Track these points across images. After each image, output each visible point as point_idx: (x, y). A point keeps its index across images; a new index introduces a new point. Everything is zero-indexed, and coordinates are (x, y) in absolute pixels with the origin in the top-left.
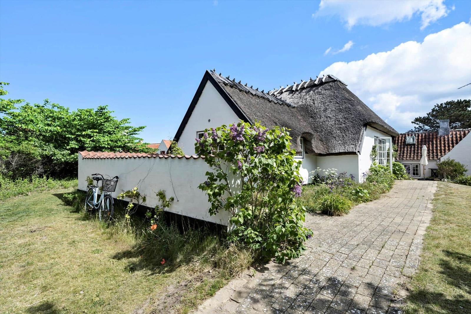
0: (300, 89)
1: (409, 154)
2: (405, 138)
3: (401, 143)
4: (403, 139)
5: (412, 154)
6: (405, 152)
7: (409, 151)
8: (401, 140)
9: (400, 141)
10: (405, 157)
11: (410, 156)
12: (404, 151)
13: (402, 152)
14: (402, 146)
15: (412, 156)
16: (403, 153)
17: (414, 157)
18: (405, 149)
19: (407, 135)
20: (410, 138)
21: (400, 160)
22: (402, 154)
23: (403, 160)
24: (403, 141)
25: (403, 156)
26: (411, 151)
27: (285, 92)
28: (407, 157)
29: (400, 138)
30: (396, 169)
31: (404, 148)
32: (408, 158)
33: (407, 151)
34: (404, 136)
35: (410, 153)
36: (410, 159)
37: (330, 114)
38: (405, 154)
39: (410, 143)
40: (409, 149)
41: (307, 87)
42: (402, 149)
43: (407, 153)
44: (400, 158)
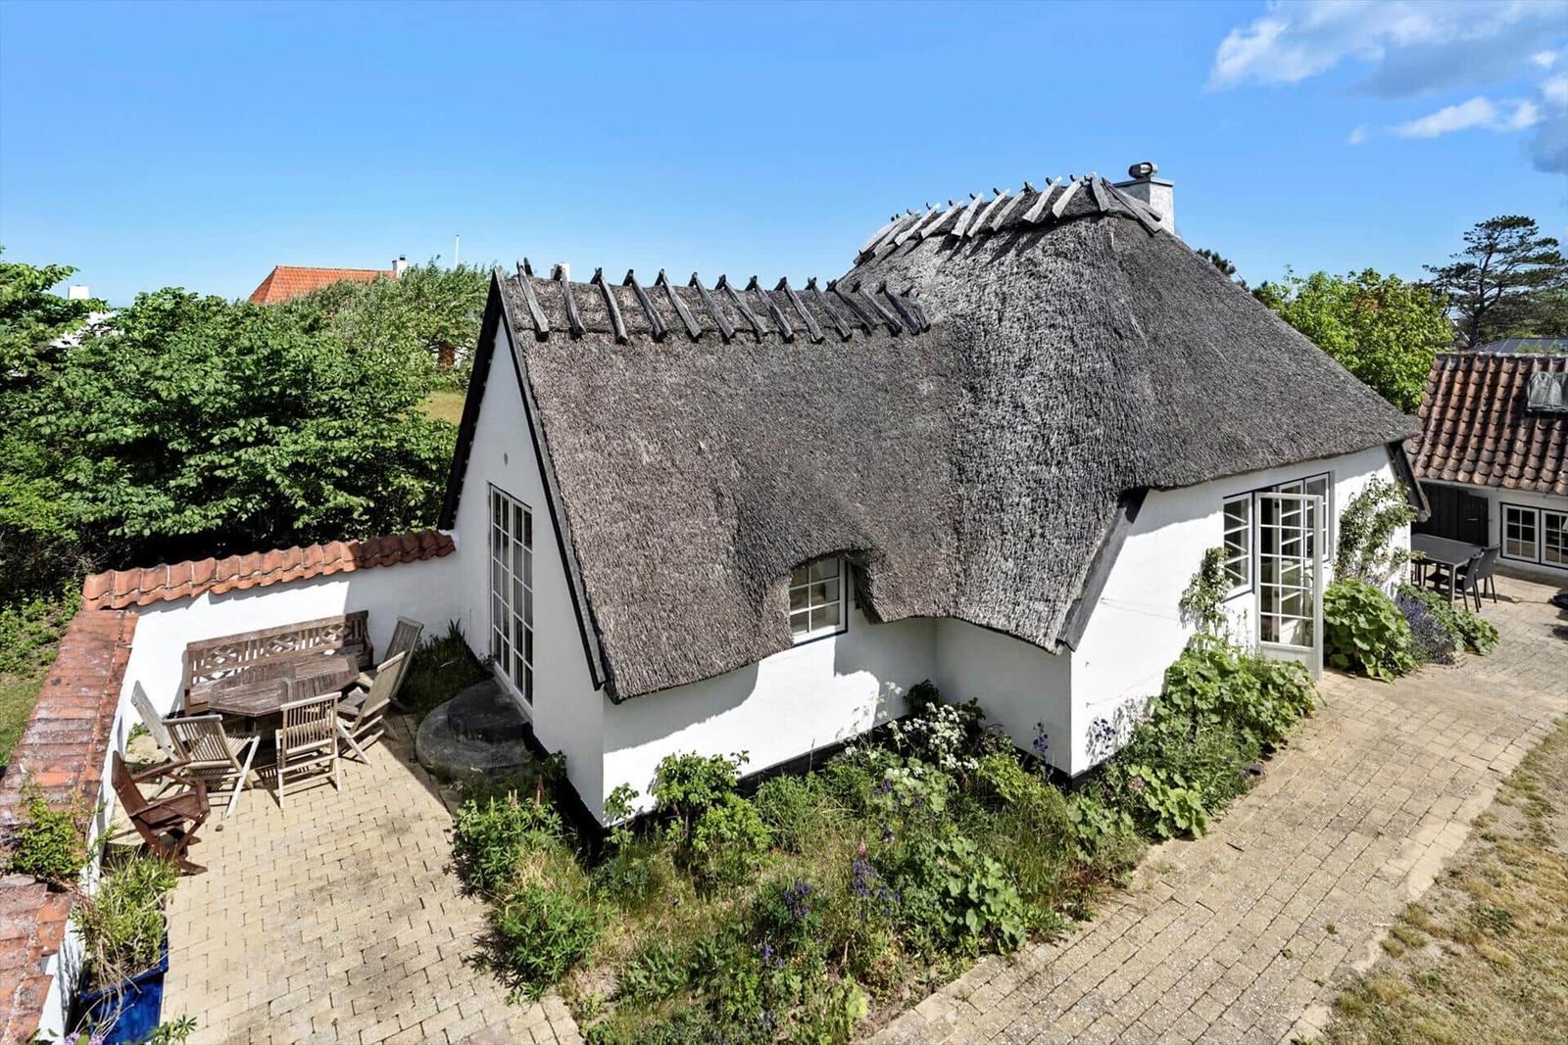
0: (980, 231)
1: (1532, 461)
2: (1527, 376)
3: (1505, 401)
4: (1518, 380)
5: (1550, 464)
6: (1519, 446)
7: (1535, 447)
8: (1509, 387)
9: (1500, 392)
10: (1513, 470)
11: (1538, 470)
12: (1511, 442)
13: (1503, 444)
14: (1508, 419)
15: (1546, 474)
16: (1509, 453)
17: (1554, 482)
18: (1522, 431)
19: (1536, 366)
20: (1549, 384)
21: (1486, 484)
22: (1500, 457)
23: (1500, 485)
24: (1515, 391)
25: (1505, 467)
26: (1545, 445)
27: (933, 235)
28: (1520, 476)
29: (1504, 378)
30: (1358, 628)
31: (1514, 428)
32: (1525, 482)
33: (1528, 443)
34: (1521, 368)
35: (1542, 458)
36: (1535, 489)
37: (1031, 394)
38: (1516, 459)
39: (1548, 409)
40: (1538, 436)
41: (1002, 229)
42: (1507, 434)
43: (1526, 455)
44: (1487, 475)
